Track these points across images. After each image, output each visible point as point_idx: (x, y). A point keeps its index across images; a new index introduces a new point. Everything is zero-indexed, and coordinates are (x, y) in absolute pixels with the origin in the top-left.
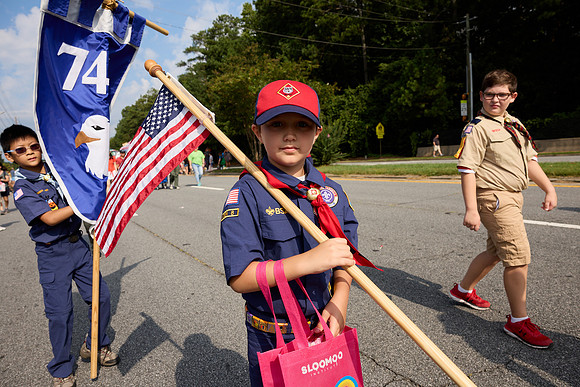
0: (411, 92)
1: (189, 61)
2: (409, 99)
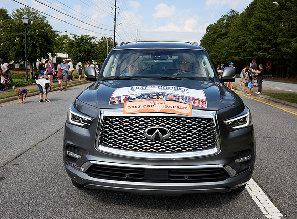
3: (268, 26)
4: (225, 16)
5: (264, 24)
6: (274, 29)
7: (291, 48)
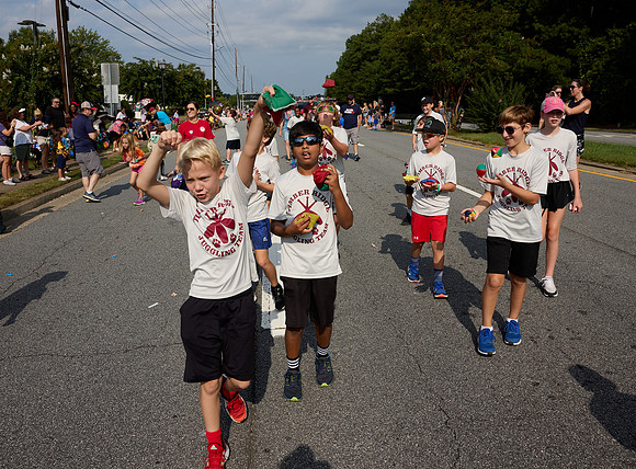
4: (373, 24)
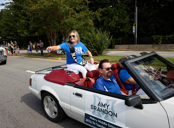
0: (115, 21)
1: (6, 3)
2: (114, 24)
3: (11, 24)
5: (9, 23)
6: (14, 26)
7: (24, 34)
